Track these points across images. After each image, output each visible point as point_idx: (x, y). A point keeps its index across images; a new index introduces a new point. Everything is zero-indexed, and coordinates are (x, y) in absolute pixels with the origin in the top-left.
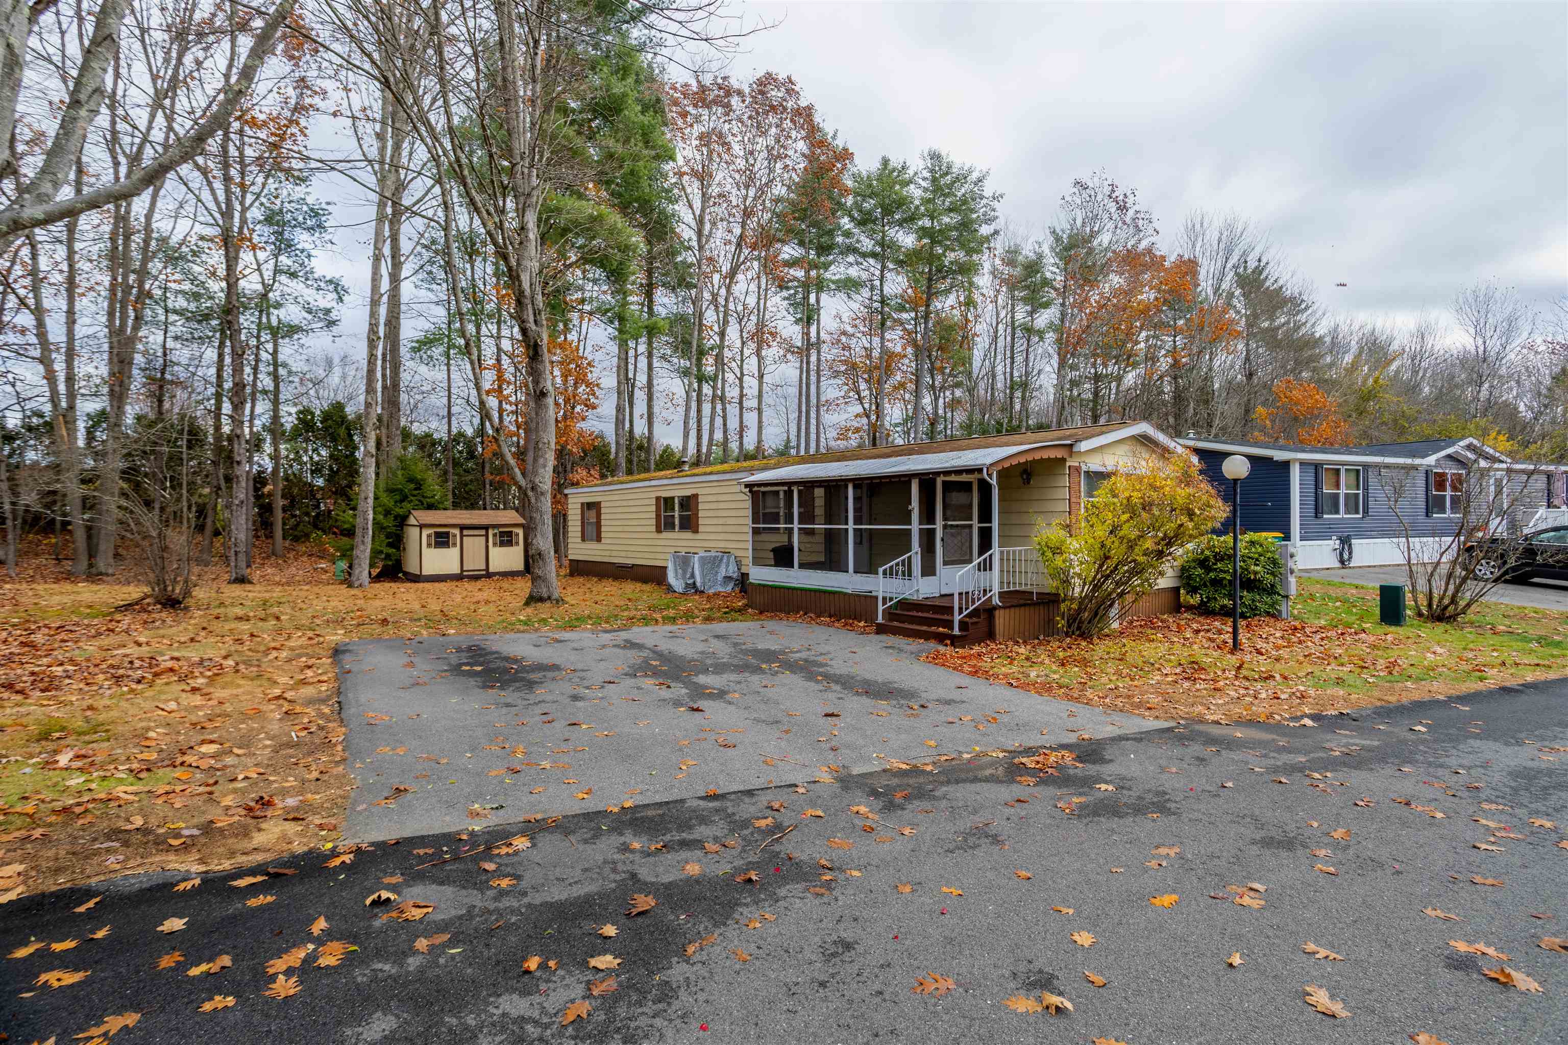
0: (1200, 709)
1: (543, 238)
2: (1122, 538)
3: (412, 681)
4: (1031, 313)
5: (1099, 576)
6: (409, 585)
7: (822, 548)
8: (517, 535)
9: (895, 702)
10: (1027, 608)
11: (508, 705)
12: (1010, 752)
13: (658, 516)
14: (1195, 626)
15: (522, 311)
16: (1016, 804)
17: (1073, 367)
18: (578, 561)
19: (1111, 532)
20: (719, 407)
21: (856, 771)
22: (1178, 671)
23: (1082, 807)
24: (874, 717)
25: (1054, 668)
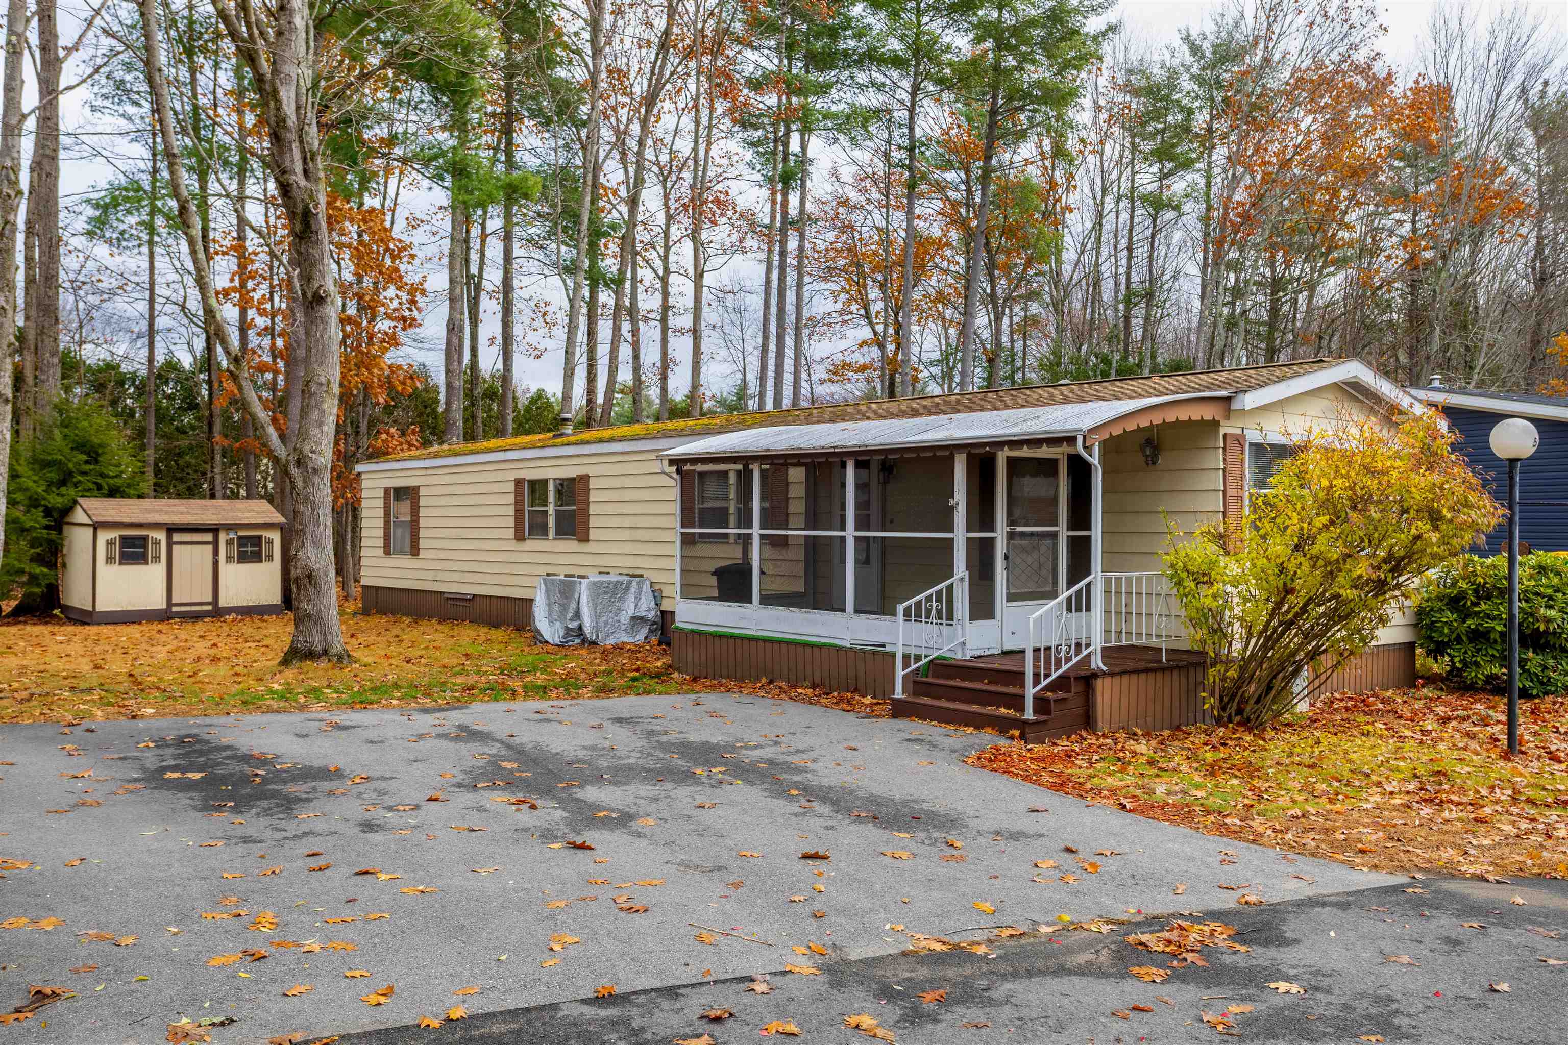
0: (1449, 853)
1: (321, 25)
2: (1314, 559)
3: (74, 799)
4: (1163, 176)
5: (1275, 623)
6: (70, 629)
7: (800, 569)
8: (270, 542)
9: (922, 835)
10: (1151, 676)
11: (247, 840)
12: (1121, 923)
13: (519, 513)
14: (1441, 710)
15: (281, 153)
16: (1132, 1015)
17: (1235, 266)
18: (377, 588)
19: (1297, 548)
20: (626, 327)
21: (855, 953)
22: (1411, 787)
23: (1248, 1021)
24: (887, 860)
25: (1197, 779)
